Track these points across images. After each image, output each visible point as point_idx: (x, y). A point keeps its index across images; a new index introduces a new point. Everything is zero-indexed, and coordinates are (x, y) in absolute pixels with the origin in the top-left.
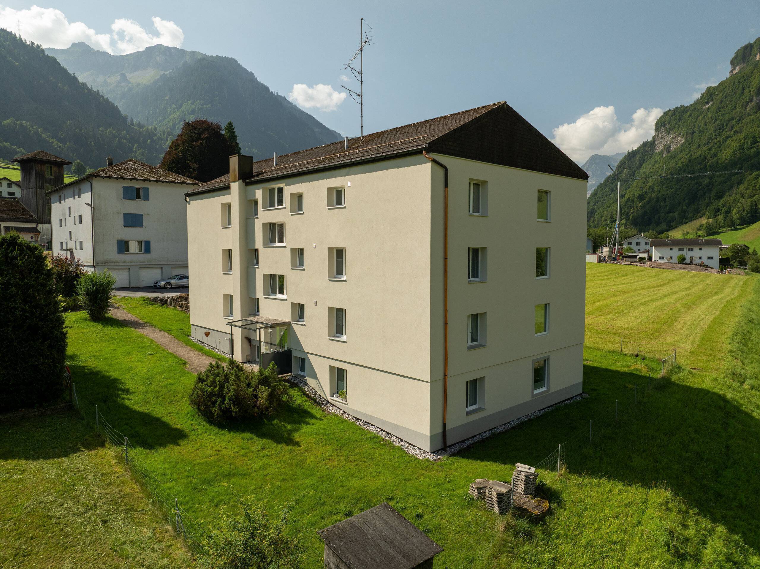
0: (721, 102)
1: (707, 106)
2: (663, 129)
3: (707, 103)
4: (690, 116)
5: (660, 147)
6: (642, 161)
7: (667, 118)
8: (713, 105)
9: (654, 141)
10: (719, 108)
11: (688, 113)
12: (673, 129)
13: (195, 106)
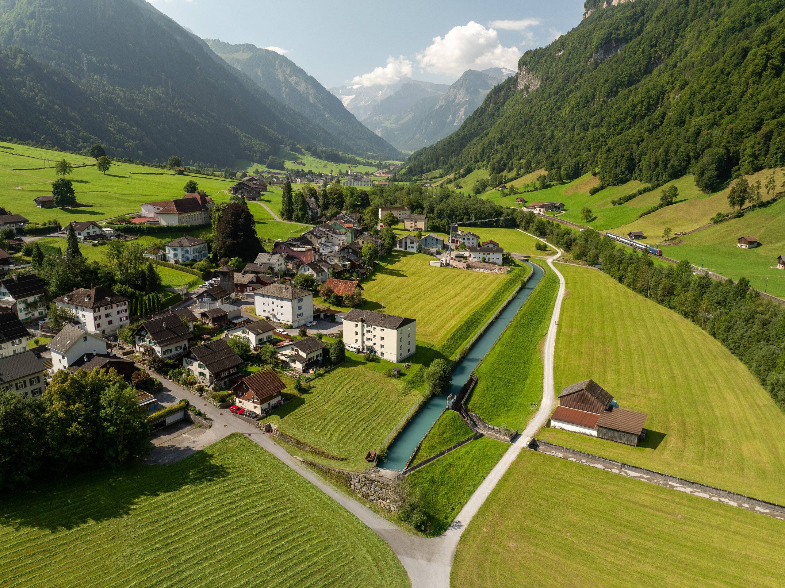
0: (570, 53)
1: (560, 54)
2: (524, 68)
3: (560, 51)
4: (546, 61)
5: (521, 86)
6: (506, 97)
7: (528, 58)
8: (563, 54)
9: (517, 79)
10: (568, 59)
11: (544, 59)
12: (532, 71)
13: (35, 7)
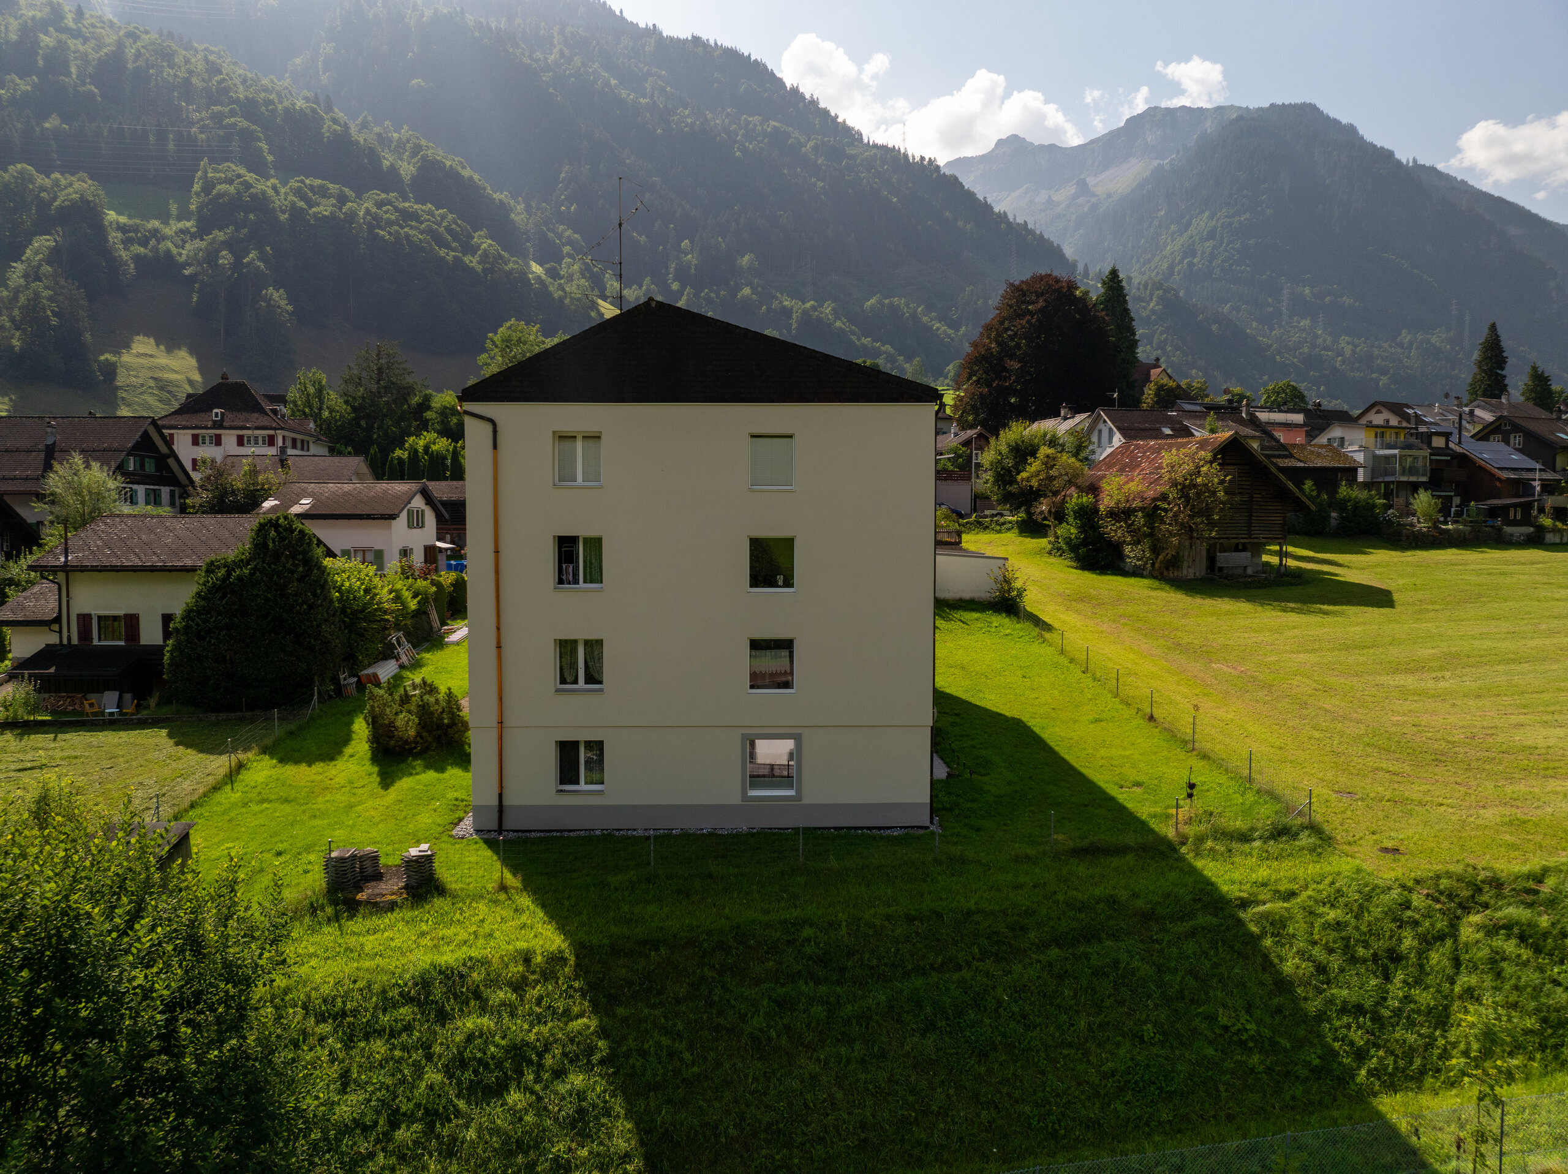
13: (1217, 220)
